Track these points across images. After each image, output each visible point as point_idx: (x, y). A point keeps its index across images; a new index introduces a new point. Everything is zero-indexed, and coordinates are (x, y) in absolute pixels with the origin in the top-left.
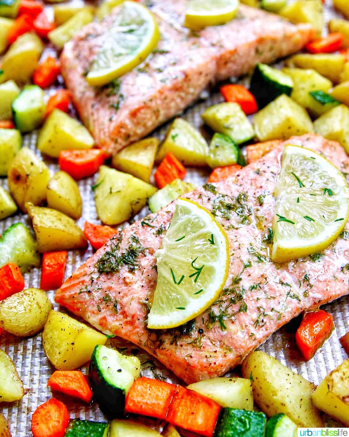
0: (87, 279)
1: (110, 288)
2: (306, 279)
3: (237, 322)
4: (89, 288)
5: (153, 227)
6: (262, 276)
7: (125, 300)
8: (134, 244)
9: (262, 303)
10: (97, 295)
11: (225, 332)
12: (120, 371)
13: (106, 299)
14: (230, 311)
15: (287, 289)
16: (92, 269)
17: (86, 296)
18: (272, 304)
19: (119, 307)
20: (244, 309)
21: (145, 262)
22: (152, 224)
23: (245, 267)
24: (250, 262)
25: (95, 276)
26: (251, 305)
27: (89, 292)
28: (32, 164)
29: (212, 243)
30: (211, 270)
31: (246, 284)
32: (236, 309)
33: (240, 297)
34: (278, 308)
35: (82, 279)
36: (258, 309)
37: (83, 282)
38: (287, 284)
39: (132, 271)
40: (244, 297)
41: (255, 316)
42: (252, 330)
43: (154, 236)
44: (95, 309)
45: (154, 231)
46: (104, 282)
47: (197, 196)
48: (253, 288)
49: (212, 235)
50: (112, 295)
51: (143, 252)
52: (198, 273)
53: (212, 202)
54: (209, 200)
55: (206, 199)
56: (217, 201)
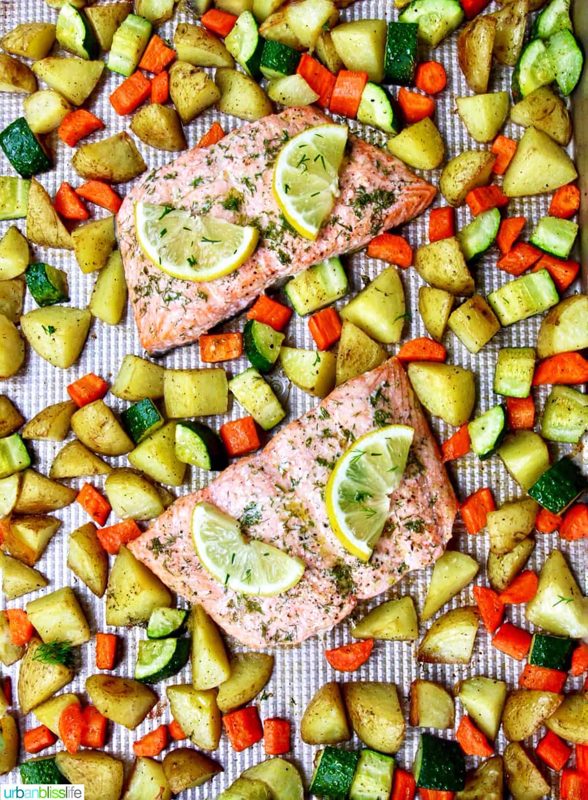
0: (404, 191)
1: (383, 179)
2: (209, 164)
3: (274, 133)
4: (402, 184)
5: (342, 225)
6: (247, 164)
7: (369, 166)
8: (359, 210)
9: (250, 143)
10: (396, 177)
11: (285, 129)
12: (373, 101)
14: (279, 143)
15: (229, 153)
16: (400, 198)
17: (405, 178)
18: (242, 142)
19: (375, 163)
20: (267, 142)
21: (350, 194)
22: (344, 229)
23: (260, 174)
24: (257, 178)
25: (397, 192)
26: (260, 144)
27: (402, 181)
28: (469, 317)
29: (287, 187)
30: (290, 163)
31: (262, 161)
32: (274, 144)
33: (269, 151)
35: (410, 192)
36: (254, 139)
37: (408, 189)
38: (227, 157)
39: (362, 187)
40: (264, 151)
41: (258, 135)
42: (262, 127)
43: (341, 216)
44: (397, 169)
45: (340, 222)
47: (298, 252)
48: (257, 156)
49: (286, 192)
50: (381, 174)
51: (351, 203)
52: (302, 161)
53: (284, 241)
54: (286, 244)
55: (289, 245)
56: (279, 241)
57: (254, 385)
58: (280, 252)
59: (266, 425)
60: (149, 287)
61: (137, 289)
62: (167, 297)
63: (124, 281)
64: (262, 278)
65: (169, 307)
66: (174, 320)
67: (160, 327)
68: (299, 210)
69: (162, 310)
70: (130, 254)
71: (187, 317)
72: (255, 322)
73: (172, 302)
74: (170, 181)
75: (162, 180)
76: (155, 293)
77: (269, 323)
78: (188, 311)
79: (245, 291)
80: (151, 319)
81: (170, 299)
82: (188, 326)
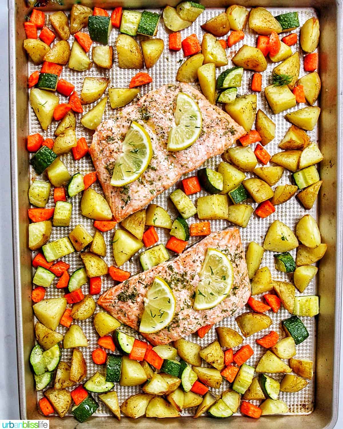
0: (113, 301)
1: (123, 307)
2: (206, 317)
3: (175, 330)
4: (114, 305)
5: (143, 284)
6: (188, 315)
7: (130, 314)
8: (135, 291)
9: (186, 326)
10: (117, 308)
11: (169, 333)
12: (128, 345)
13: (121, 310)
14: (172, 326)
15: (196, 321)
16: (115, 298)
17: (112, 308)
18: (190, 326)
19: (126, 315)
20: (178, 326)
21: (139, 300)
22: (142, 282)
23: (182, 310)
24: (183, 308)
25: (117, 301)
26: (181, 325)
27: (114, 307)
28: (84, 238)
29: (169, 302)
30: (167, 313)
31: (180, 317)
32: (175, 325)
33: (177, 322)
34: (192, 328)
35: (110, 301)
36: (184, 327)
37: (111, 302)
38: (198, 319)
39: (133, 303)
40: (179, 322)
41: (182, 330)
42: (180, 334)
43: (143, 289)
44: (116, 313)
45: (143, 286)
46: (120, 304)
47: (164, 271)
48: (183, 319)
49: (169, 299)
50: (124, 310)
51: (138, 295)
52: (162, 315)
53: (171, 276)
54: (170, 275)
55: (168, 274)
56: (173, 276)
57: (185, 210)
58: (172, 271)
59: (180, 191)
60: (235, 258)
61: (241, 257)
62: (227, 252)
63: (247, 263)
64: (181, 259)
65: (226, 246)
66: (224, 240)
67: (230, 237)
68: (164, 290)
69: (229, 246)
70: (245, 275)
71: (217, 241)
72: (184, 240)
73: (225, 249)
74: (225, 309)
75: (228, 309)
76: (233, 254)
77: (178, 240)
78: (217, 244)
79: (189, 254)
80: (234, 242)
81: (225, 251)
82: (217, 237)
